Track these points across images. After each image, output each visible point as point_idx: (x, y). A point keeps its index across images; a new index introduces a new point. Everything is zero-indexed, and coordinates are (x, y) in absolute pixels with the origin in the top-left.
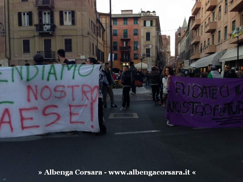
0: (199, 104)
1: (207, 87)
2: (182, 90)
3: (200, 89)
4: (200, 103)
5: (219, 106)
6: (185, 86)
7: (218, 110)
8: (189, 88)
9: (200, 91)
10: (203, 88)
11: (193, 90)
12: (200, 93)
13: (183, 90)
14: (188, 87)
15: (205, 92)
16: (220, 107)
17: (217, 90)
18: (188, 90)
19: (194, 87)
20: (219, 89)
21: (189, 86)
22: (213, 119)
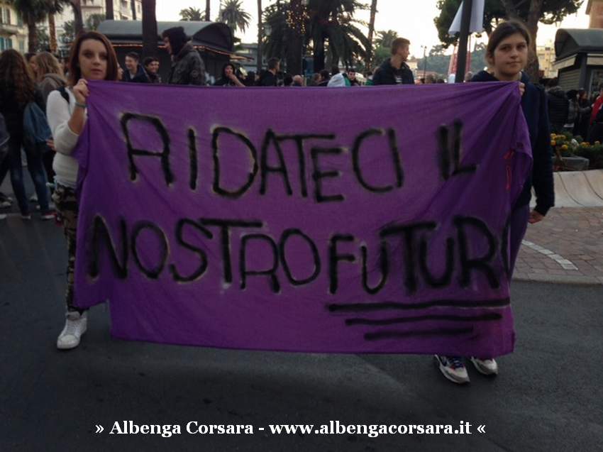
0: (256, 230)
1: (281, 139)
2: (159, 159)
3: (250, 152)
4: (259, 225)
5: (357, 240)
6: (170, 136)
7: (351, 258)
8: (193, 148)
9: (252, 161)
10: (266, 142)
11: (216, 158)
12: (251, 170)
13: (165, 156)
14: (187, 141)
15: (273, 163)
16: (363, 244)
17: (337, 151)
18: (188, 160)
19: (218, 142)
20: (346, 150)
21: (191, 135)
22: (333, 308)
